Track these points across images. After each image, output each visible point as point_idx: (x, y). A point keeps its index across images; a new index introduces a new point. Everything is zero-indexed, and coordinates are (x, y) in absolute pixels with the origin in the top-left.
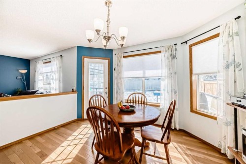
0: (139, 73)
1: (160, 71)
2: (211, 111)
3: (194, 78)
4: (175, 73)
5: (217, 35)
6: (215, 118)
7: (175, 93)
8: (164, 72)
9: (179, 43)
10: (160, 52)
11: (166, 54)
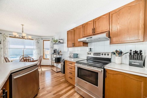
0: (22, 47)
1: (33, 47)
2: (48, 58)
3: (44, 49)
4: (39, 48)
5: (49, 40)
6: (49, 59)
7: (39, 54)
8: (35, 47)
9: (40, 38)
10: (33, 39)
11: (36, 41)
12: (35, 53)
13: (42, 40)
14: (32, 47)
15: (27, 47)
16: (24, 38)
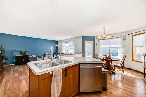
0: (108, 46)
4: (125, 46)
5: (144, 33)
6: (142, 63)
8: (120, 46)
9: (127, 34)
10: (118, 38)
11: (121, 39)
12: (120, 53)
13: (131, 36)
14: (117, 46)
15: (112, 46)
16: (106, 39)
